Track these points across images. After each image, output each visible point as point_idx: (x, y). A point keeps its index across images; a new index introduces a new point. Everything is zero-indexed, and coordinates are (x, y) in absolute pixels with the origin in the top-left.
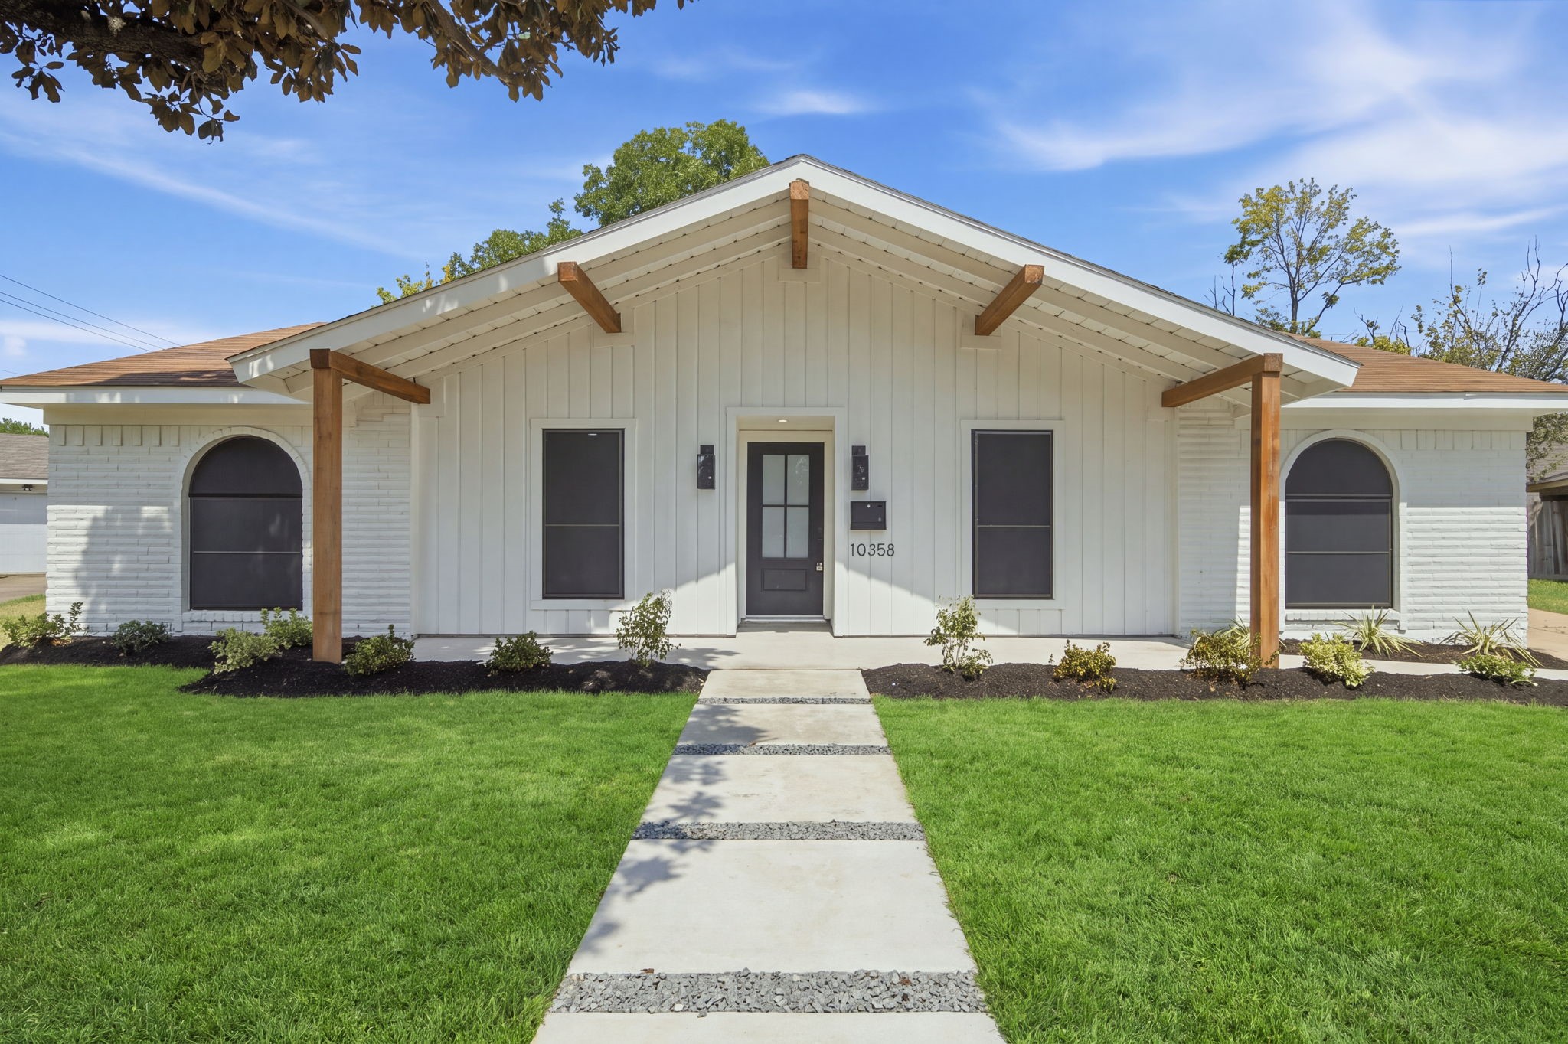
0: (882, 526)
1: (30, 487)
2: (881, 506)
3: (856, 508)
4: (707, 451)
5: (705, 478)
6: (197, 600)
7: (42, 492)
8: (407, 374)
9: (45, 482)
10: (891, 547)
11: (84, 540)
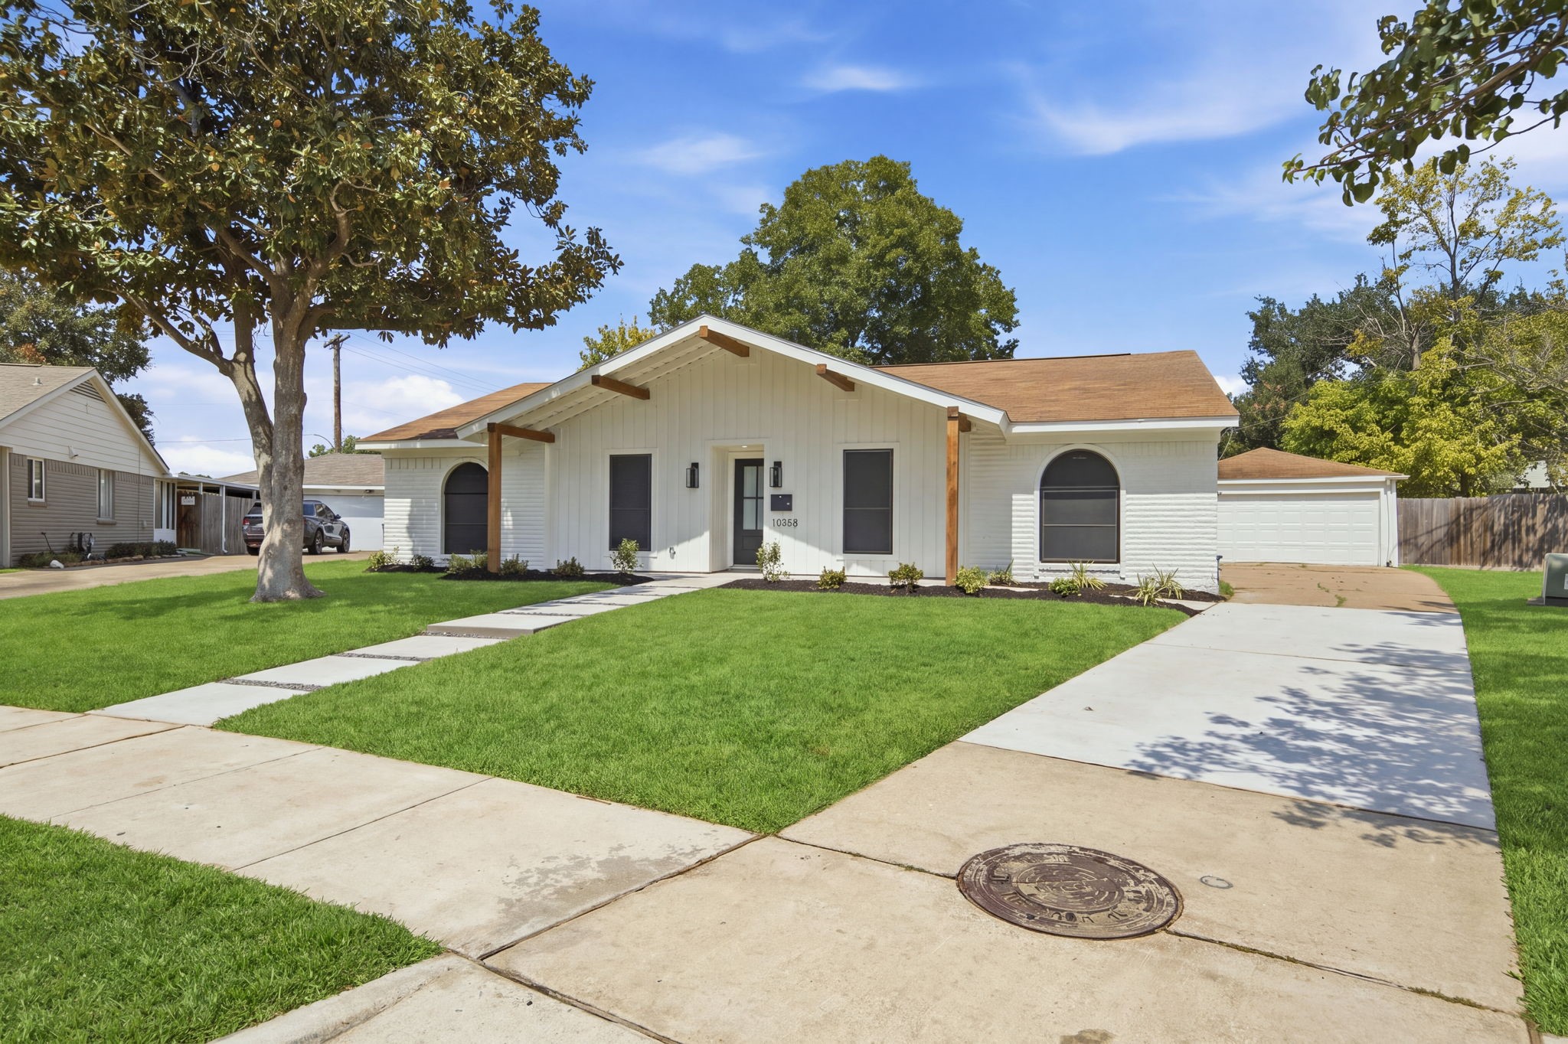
0: (789, 509)
1: (371, 491)
2: (789, 497)
3: (774, 497)
4: (695, 466)
5: (693, 483)
6: (447, 550)
7: (381, 495)
8: (540, 428)
9: (383, 488)
10: (796, 522)
11: (407, 522)
